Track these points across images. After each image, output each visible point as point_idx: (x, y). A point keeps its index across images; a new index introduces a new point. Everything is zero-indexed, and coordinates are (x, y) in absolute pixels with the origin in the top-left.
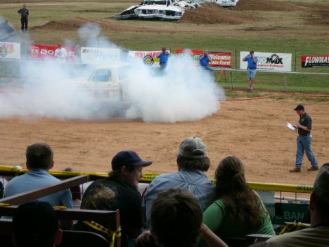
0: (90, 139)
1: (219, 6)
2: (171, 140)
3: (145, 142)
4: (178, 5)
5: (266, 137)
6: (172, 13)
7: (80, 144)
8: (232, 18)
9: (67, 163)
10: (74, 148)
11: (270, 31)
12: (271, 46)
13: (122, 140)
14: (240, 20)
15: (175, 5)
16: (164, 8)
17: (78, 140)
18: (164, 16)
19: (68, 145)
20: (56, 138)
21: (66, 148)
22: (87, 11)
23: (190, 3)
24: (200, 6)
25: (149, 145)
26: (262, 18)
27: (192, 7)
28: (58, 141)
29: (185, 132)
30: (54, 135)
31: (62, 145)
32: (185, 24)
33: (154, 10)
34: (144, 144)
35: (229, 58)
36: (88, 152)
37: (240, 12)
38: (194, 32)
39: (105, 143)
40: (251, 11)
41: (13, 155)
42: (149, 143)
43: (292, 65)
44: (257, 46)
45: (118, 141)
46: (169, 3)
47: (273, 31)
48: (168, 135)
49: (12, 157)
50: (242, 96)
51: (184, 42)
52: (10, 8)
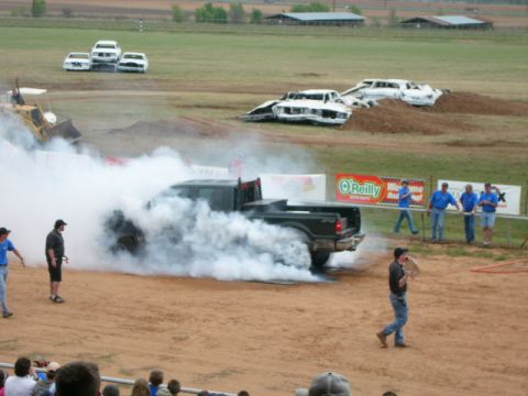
0: (190, 317)
1: (407, 104)
2: (320, 323)
3: (278, 325)
4: (342, 102)
5: (474, 323)
6: (332, 114)
7: (175, 325)
8: (427, 125)
9: (152, 355)
10: (164, 331)
11: (487, 148)
12: (488, 172)
13: (242, 320)
14: (440, 128)
15: (337, 101)
16: (319, 105)
17: (172, 317)
18: (319, 119)
19: (155, 326)
20: (138, 314)
21: (152, 330)
22: (198, 106)
23: (361, 98)
24: (376, 104)
25: (285, 330)
26: (474, 126)
27: (364, 106)
28: (140, 319)
29: (345, 311)
30: (134, 309)
31: (146, 325)
32: (351, 132)
33: (304, 109)
34: (277, 328)
35: (420, 189)
36: (187, 338)
37: (440, 116)
38: (366, 145)
39: (213, 324)
40: (458, 114)
41: (67, 340)
42: (286, 327)
43: (521, 204)
44: (467, 171)
45: (236, 321)
46: (327, 98)
47: (492, 148)
48: (317, 313)
49: (64, 344)
50: (440, 253)
51: (347, 162)
52: (76, 98)
